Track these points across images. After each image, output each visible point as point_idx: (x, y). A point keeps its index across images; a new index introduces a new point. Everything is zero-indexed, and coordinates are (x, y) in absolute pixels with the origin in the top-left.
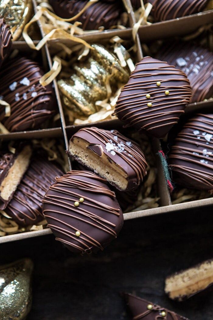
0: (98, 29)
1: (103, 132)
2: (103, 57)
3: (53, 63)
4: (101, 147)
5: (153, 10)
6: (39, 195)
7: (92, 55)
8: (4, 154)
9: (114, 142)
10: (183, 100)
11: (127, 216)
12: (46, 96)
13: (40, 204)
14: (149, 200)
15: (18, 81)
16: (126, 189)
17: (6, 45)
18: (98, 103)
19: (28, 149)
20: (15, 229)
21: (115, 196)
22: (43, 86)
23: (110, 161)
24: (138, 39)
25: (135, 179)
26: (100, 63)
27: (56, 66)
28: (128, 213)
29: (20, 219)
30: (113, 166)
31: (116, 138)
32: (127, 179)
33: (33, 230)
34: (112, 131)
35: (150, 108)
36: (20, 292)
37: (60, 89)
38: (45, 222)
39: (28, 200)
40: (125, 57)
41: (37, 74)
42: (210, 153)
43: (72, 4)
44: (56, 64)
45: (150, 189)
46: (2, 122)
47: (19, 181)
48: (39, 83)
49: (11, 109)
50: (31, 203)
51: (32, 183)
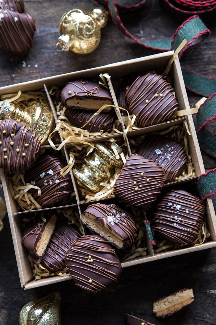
0: (99, 132)
1: (105, 206)
2: (103, 153)
3: (69, 157)
4: (104, 219)
5: (137, 119)
6: (63, 250)
7: (96, 151)
8: (38, 223)
9: (113, 214)
10: (159, 185)
11: (124, 265)
12: (66, 182)
13: (64, 257)
15: (46, 171)
16: (122, 248)
17: (37, 152)
18: (102, 184)
19: (54, 217)
20: (48, 274)
21: (115, 253)
22: (63, 175)
23: (110, 229)
24: (127, 140)
25: (129, 241)
26: (102, 157)
27: (71, 161)
28: (125, 263)
29: (51, 268)
30: (113, 232)
31: (114, 211)
32: (122, 241)
33: (60, 276)
34: (112, 205)
35: (137, 191)
36: (53, 318)
37: (75, 176)
39: (55, 254)
40: (119, 151)
41: (59, 166)
42: (180, 219)
43: (81, 116)
44: (71, 159)
45: (141, 241)
46: (36, 199)
47: (48, 241)
48: (60, 173)
49: (41, 191)
50: (58, 256)
51: (57, 242)
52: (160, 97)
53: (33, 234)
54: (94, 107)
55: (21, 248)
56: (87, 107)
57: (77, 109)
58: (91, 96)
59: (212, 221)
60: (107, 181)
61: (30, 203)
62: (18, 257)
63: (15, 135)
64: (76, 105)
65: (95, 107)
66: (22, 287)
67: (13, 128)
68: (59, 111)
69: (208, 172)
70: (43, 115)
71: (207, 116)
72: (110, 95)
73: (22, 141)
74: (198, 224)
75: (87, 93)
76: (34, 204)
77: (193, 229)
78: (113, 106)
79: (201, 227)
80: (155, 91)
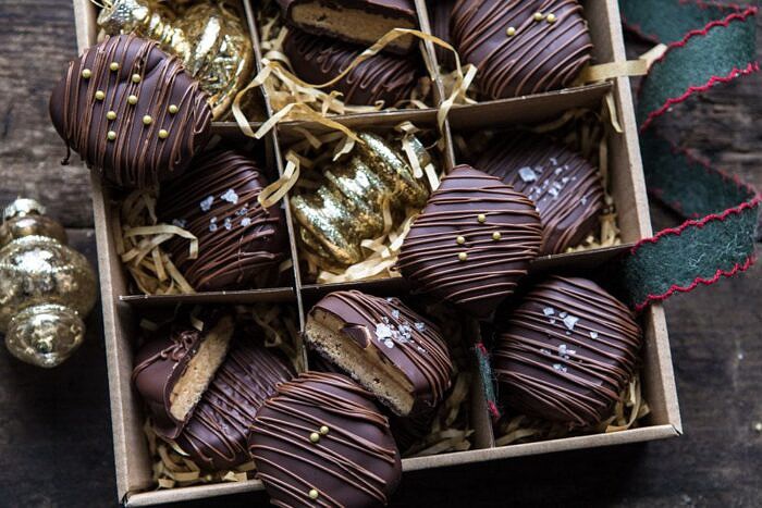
0: (373, 105)
1: (373, 300)
2: (379, 159)
3: (285, 164)
4: (367, 330)
5: (479, 77)
6: (243, 413)
7: (360, 152)
8: (182, 331)
9: (392, 322)
10: (525, 252)
11: (408, 464)
12: (268, 226)
13: (244, 432)
14: (453, 433)
15: (217, 194)
16: (410, 414)
17: (200, 131)
18: (366, 243)
19: (227, 322)
20: (194, 476)
21: (387, 425)
22: (264, 207)
23: (382, 359)
24: (448, 129)
25: (428, 396)
26: (374, 170)
27: (290, 171)
28: (411, 459)
29: (204, 458)
30: (387, 367)
31: (396, 314)
32: (411, 394)
33: (227, 481)
34: (389, 300)
35: (463, 262)
37: (295, 213)
38: (252, 466)
39: (221, 422)
40: (422, 160)
41: (254, 183)
42: (572, 353)
43: (326, 57)
44: (291, 166)
45: (457, 411)
46: (181, 270)
47: (206, 384)
48: (256, 201)
49: (199, 246)
50: (227, 427)
51: (230, 389)
52: (548, 22)
53: (164, 359)
54: (364, 36)
55: (128, 395)
56: (347, 33)
57: (319, 34)
59: (659, 369)
60: (381, 239)
61: (165, 278)
62: (118, 416)
63: (144, 79)
64: (318, 23)
65: (367, 34)
66: (120, 499)
67: (139, 58)
68: (270, 39)
69: (659, 234)
70: (224, 38)
71: (668, 90)
72: (413, 6)
73: (162, 97)
74: (621, 371)
76: (175, 281)
77: (605, 383)
78: (416, 33)
79: (628, 384)
80: (534, 6)
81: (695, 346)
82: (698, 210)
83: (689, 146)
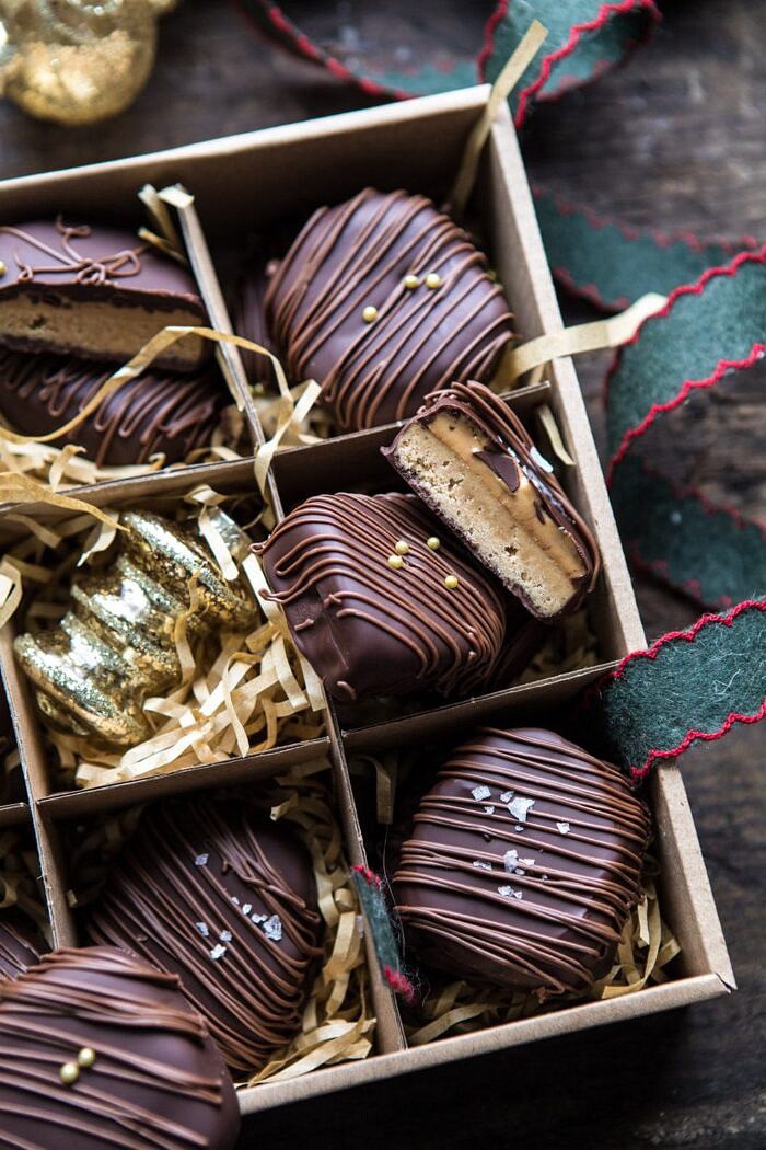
0: (146, 462)
2: (160, 555)
7: (124, 545)
14: (338, 1028)
21: (204, 1034)
24: (274, 492)
26: (152, 575)
27: (4, 592)
37: (21, 666)
40: (236, 549)
42: (529, 863)
43: (55, 389)
45: (345, 987)
52: (430, 289)
54: (117, 346)
56: (86, 345)
57: (38, 351)
58: (103, 286)
59: (683, 875)
64: (31, 333)
65: (121, 342)
69: (658, 642)
71: (650, 391)
72: (195, 287)
74: (617, 887)
75: (81, 274)
77: (591, 911)
78: (203, 331)
79: (634, 909)
80: (401, 265)
81: (752, 823)
82: (729, 592)
83: (704, 480)
